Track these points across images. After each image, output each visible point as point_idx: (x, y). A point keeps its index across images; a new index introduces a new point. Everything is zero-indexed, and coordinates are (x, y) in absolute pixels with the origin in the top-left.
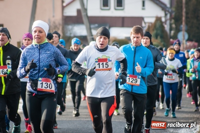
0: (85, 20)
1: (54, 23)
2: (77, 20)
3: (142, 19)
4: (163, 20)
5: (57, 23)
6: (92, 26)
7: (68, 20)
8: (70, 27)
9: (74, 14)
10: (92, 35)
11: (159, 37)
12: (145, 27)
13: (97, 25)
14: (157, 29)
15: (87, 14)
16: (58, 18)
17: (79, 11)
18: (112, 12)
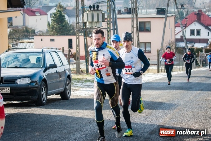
0: (184, 40)
2: (181, 40)
3: (208, 39)
5: (173, 42)
6: (187, 43)
7: (177, 40)
8: (178, 43)
9: (180, 38)
10: (187, 47)
12: (209, 43)
13: (189, 42)
15: (185, 38)
16: (173, 40)
17: (181, 37)
18: (195, 37)
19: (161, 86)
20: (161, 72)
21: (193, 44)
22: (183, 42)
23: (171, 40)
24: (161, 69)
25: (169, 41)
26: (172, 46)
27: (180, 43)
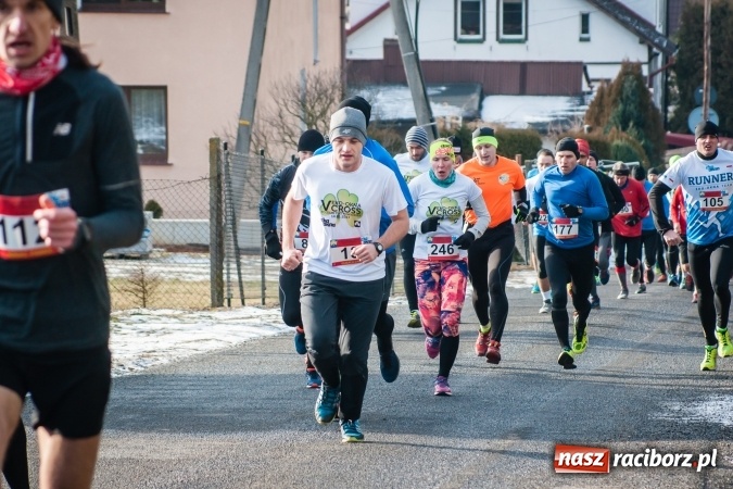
0: (410, 72)
1: (318, 81)
2: (388, 71)
3: (580, 68)
4: (645, 71)
5: (327, 83)
6: (431, 91)
7: (357, 73)
9: (376, 53)
10: (432, 120)
11: (631, 124)
12: (590, 93)
13: (443, 88)
14: (625, 101)
15: (416, 55)
16: (330, 67)
17: (390, 46)
18: (491, 49)
19: (235, 405)
20: (236, 301)
21: (475, 97)
22: (402, 82)
23: (313, 71)
24: (234, 277)
25: (297, 78)
26: (323, 113)
27: (380, 96)
